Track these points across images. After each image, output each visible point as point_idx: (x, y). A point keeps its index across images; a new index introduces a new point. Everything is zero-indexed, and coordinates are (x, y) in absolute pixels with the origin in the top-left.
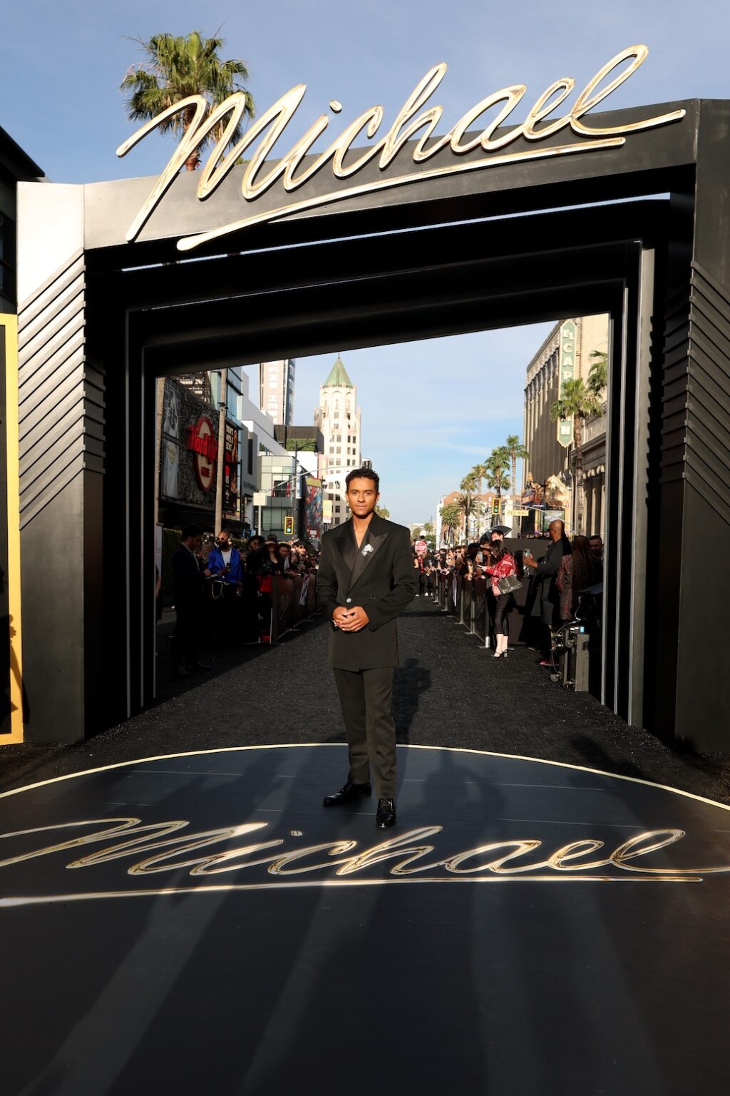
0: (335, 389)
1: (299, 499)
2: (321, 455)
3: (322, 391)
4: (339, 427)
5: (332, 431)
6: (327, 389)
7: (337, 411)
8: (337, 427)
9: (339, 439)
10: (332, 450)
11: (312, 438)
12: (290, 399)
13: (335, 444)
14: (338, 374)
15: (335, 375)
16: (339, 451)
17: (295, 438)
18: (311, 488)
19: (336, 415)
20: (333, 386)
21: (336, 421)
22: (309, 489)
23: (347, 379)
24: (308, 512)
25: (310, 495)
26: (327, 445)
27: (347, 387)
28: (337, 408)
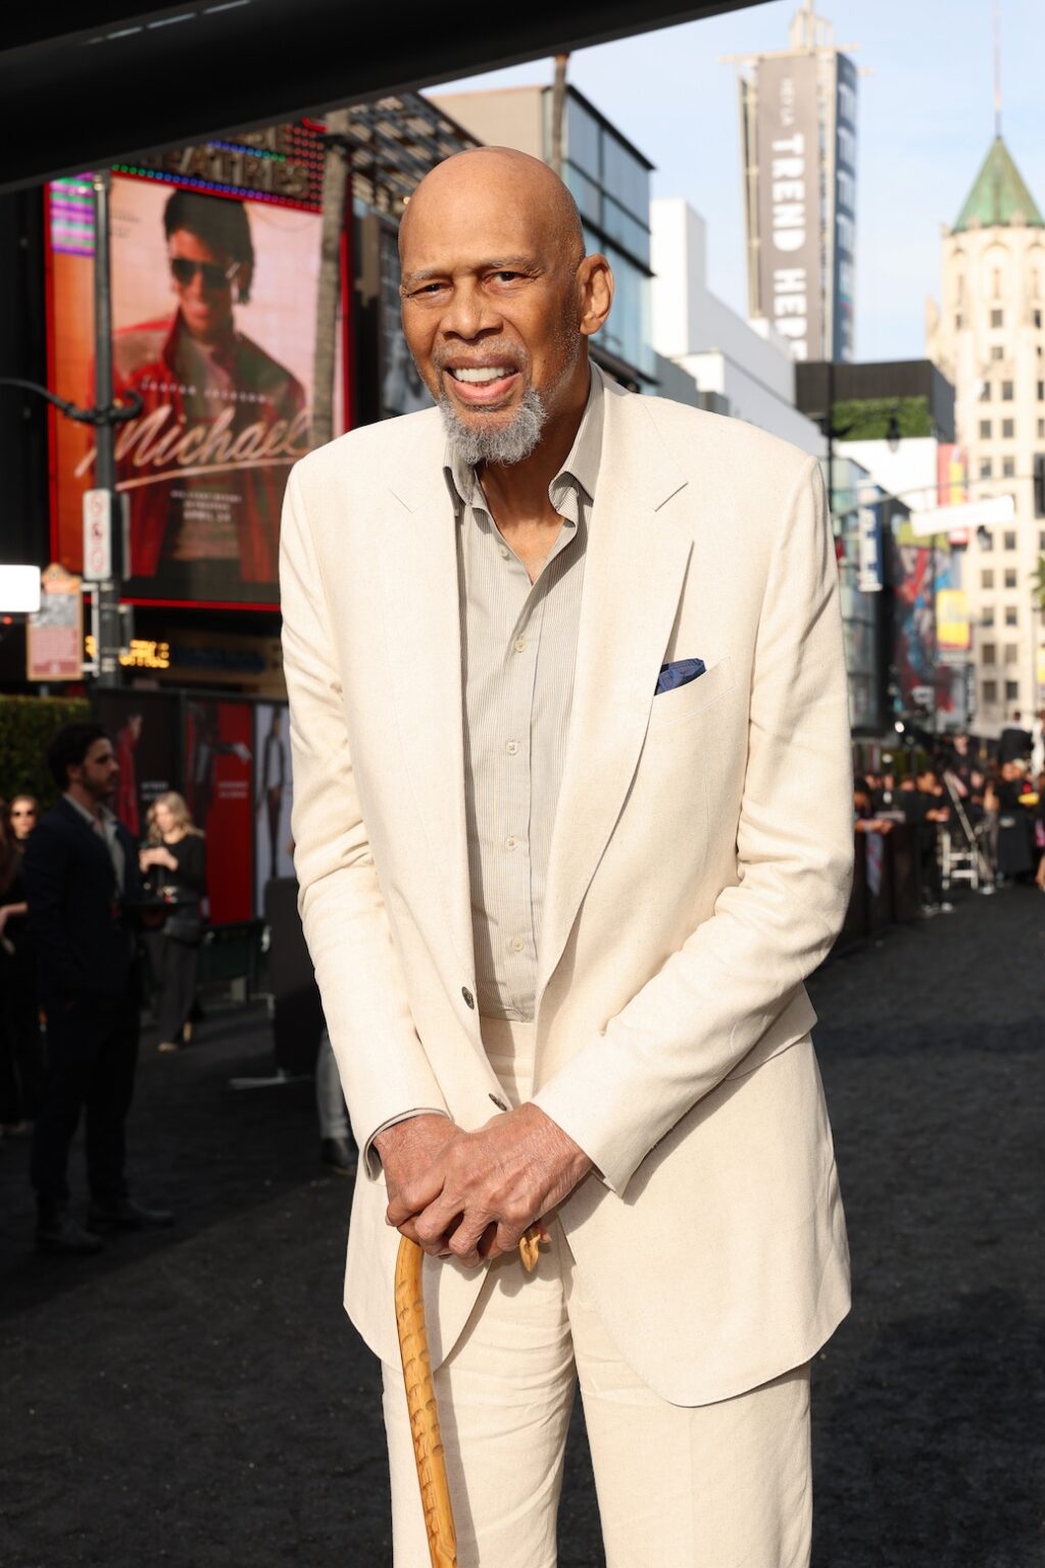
0: (987, 236)
1: (876, 594)
2: (946, 448)
3: (951, 244)
4: (1008, 354)
5: (986, 369)
6: (964, 240)
7: (997, 305)
8: (998, 353)
9: (1008, 394)
10: (985, 428)
11: (916, 394)
12: (845, 278)
13: (997, 410)
14: (997, 187)
15: (987, 191)
16: (1008, 429)
17: (862, 397)
18: (914, 553)
19: (997, 318)
20: (985, 226)
21: (998, 337)
22: (907, 558)
23: (1026, 200)
24: (907, 630)
25: (910, 576)
26: (968, 412)
27: (1029, 225)
28: (997, 296)
